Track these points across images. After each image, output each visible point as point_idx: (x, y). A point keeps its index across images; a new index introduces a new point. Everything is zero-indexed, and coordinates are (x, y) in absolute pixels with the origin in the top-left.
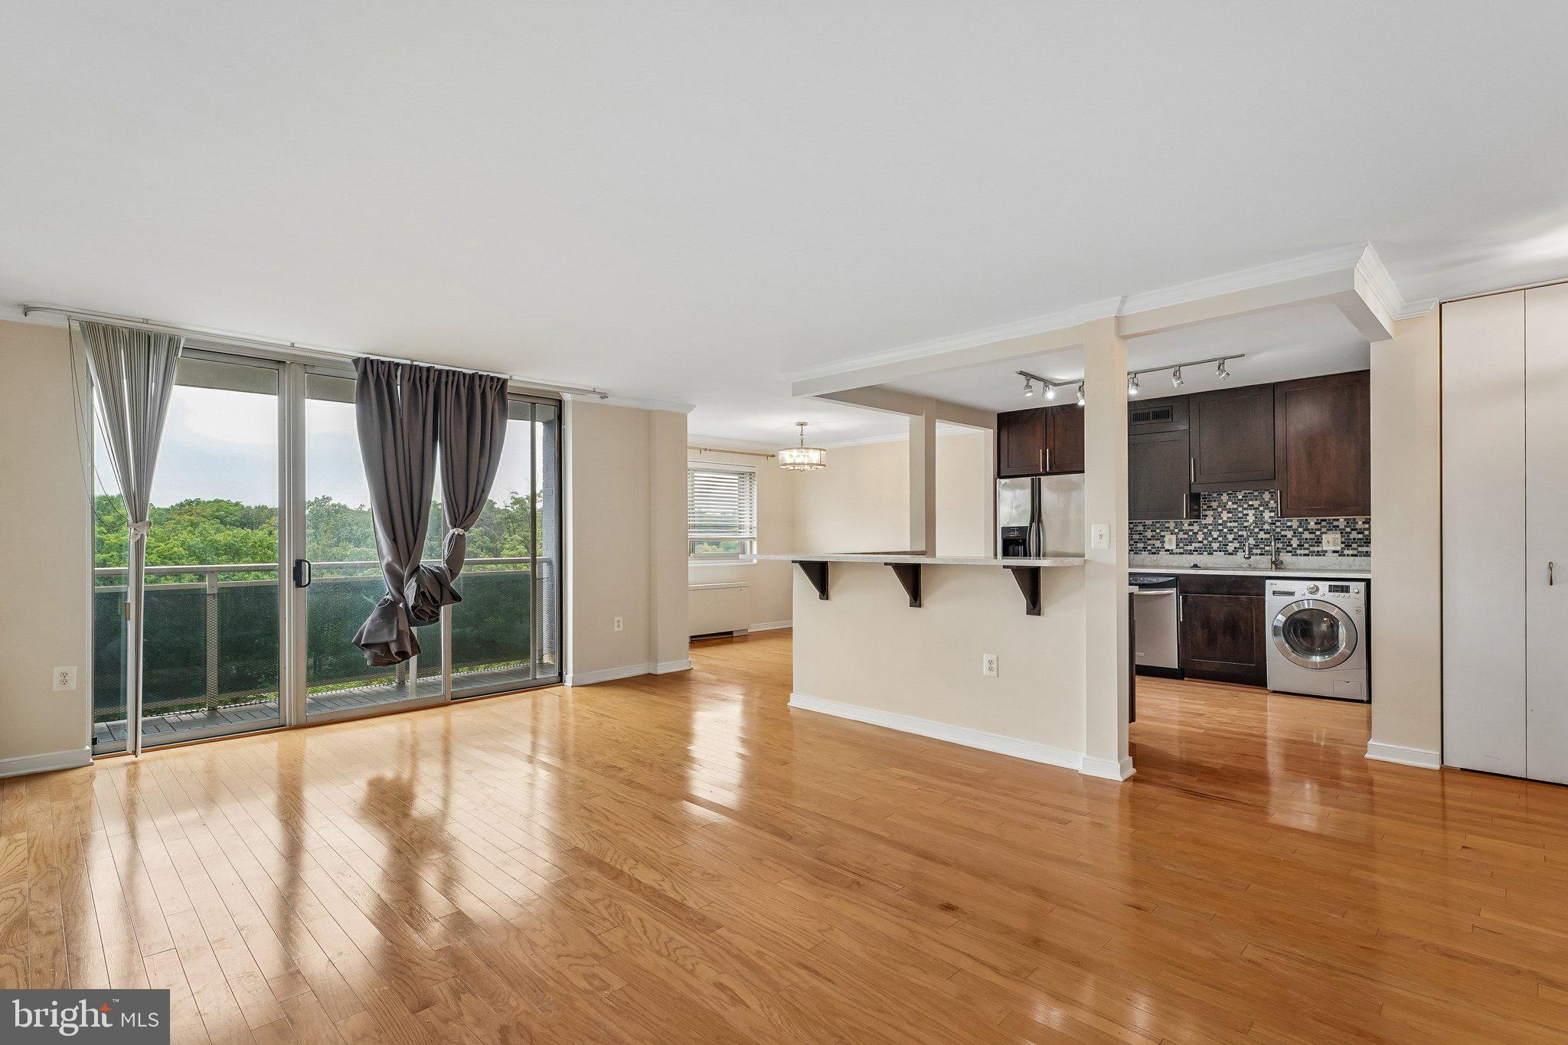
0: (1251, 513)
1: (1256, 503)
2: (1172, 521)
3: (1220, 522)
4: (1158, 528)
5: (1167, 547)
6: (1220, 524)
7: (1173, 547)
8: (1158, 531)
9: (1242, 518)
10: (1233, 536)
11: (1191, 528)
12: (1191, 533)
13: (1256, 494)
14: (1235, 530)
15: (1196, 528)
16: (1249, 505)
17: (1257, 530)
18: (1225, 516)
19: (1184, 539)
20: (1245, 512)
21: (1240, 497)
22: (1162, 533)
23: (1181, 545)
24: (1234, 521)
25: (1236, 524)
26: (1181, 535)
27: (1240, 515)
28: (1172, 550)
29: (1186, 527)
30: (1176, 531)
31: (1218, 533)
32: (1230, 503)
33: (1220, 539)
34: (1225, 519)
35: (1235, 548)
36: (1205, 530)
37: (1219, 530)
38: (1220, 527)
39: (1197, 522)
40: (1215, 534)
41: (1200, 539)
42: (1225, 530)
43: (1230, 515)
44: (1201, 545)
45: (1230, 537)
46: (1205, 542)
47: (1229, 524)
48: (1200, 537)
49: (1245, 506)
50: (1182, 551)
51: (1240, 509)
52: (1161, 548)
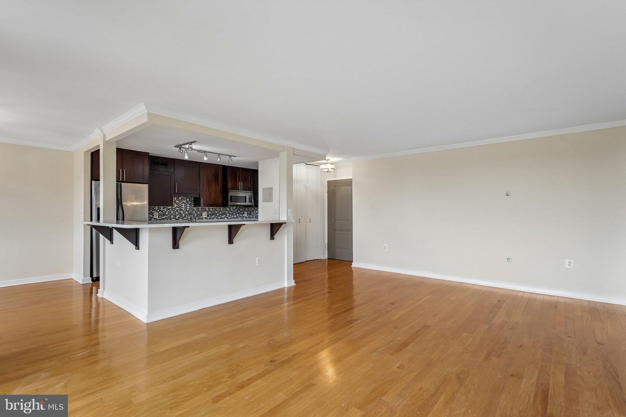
0: (183, 204)
1: (185, 201)
2: (157, 207)
3: (174, 208)
4: (151, 209)
5: (155, 217)
6: (174, 209)
7: (157, 217)
8: (151, 211)
9: (181, 206)
10: (178, 213)
11: (164, 210)
12: (164, 212)
13: (185, 198)
14: (179, 211)
15: (165, 210)
16: (183, 202)
17: (185, 211)
18: (175, 205)
19: (161, 214)
20: (182, 204)
21: (180, 199)
22: (153, 212)
23: (160, 216)
24: (178, 208)
25: (179, 209)
26: (160, 213)
27: (180, 205)
28: (157, 219)
29: (162, 209)
30: (158, 211)
31: (173, 212)
32: (177, 201)
33: (174, 214)
34: (175, 206)
35: (179, 217)
36: (169, 211)
37: (173, 211)
38: (174, 210)
39: (166, 207)
40: (172, 212)
41: (167, 214)
42: (175, 211)
43: (177, 205)
44: (167, 216)
45: (177, 213)
46: (169, 215)
47: (177, 209)
48: (167, 213)
49: (182, 202)
50: (160, 219)
51: (180, 203)
52: (152, 218)
